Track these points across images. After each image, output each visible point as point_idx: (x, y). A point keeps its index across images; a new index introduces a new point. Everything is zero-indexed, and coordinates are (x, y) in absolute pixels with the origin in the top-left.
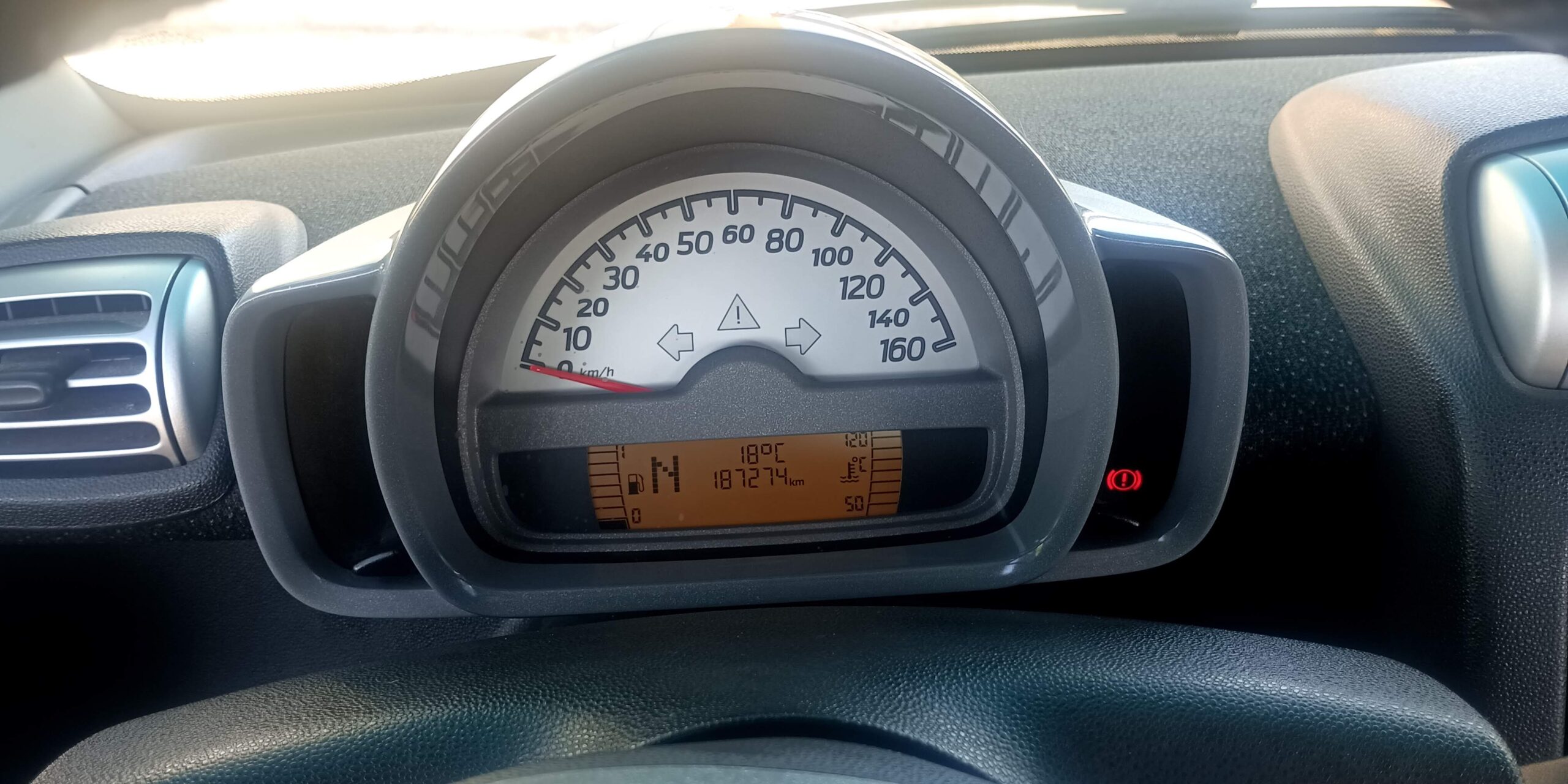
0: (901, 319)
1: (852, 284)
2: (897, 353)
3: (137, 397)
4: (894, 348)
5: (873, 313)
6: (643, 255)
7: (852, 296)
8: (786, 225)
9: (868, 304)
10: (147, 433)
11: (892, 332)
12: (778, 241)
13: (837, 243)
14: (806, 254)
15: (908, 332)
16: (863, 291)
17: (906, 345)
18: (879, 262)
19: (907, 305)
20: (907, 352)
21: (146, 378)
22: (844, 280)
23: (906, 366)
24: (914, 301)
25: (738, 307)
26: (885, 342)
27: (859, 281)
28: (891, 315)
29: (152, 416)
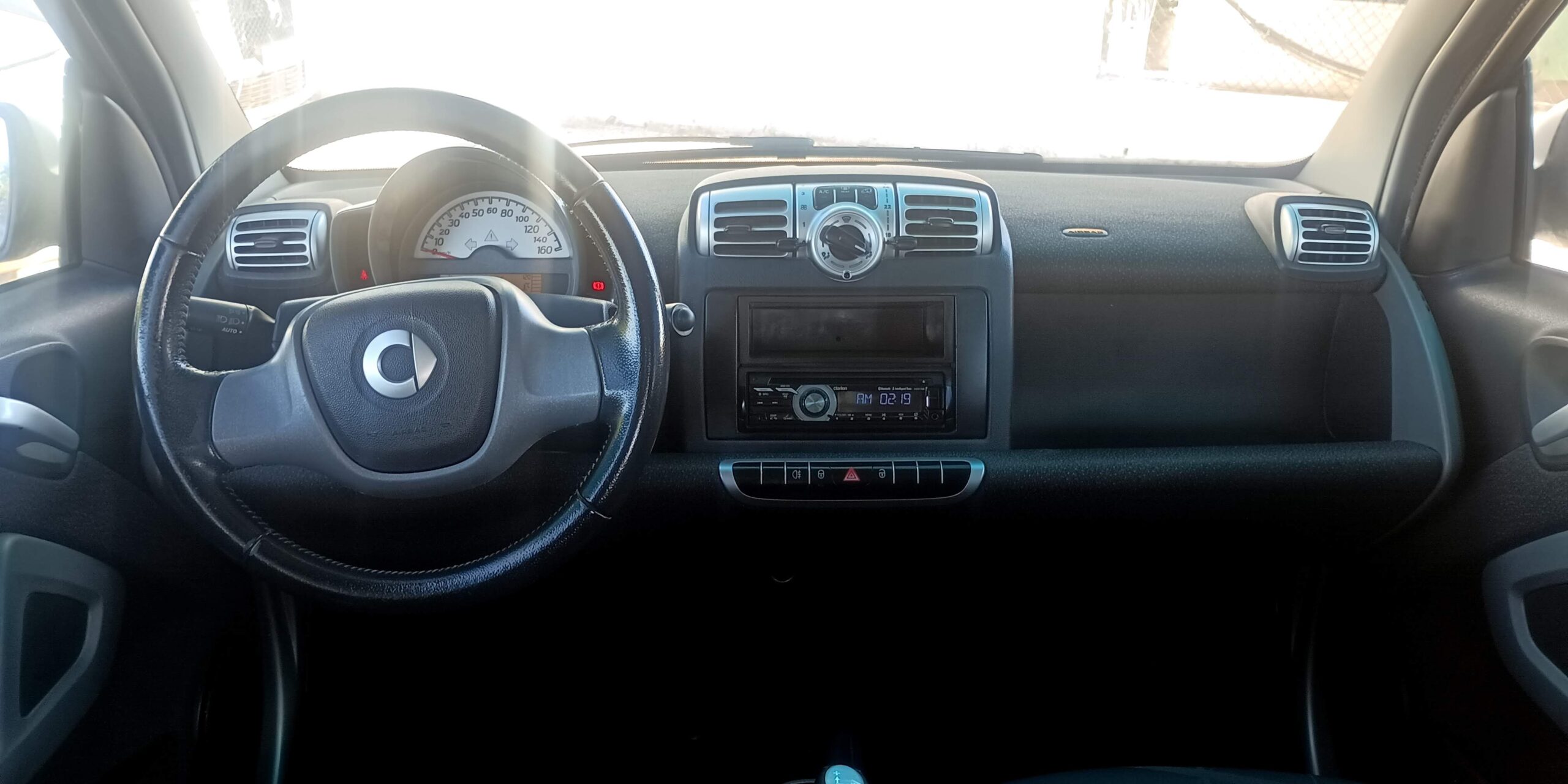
0: (544, 240)
1: (528, 228)
2: (543, 251)
3: (302, 248)
4: (542, 249)
5: (535, 238)
6: (461, 216)
7: (528, 232)
8: (507, 208)
9: (533, 235)
10: (305, 259)
11: (541, 244)
12: (505, 213)
13: (524, 215)
14: (514, 218)
15: (546, 245)
16: (532, 230)
17: (546, 248)
18: (537, 221)
19: (547, 236)
20: (546, 251)
21: (306, 242)
22: (526, 227)
23: (546, 256)
24: (549, 234)
25: (491, 234)
26: (539, 248)
27: (530, 228)
28: (541, 239)
29: (307, 253)
